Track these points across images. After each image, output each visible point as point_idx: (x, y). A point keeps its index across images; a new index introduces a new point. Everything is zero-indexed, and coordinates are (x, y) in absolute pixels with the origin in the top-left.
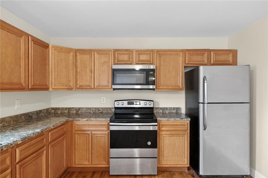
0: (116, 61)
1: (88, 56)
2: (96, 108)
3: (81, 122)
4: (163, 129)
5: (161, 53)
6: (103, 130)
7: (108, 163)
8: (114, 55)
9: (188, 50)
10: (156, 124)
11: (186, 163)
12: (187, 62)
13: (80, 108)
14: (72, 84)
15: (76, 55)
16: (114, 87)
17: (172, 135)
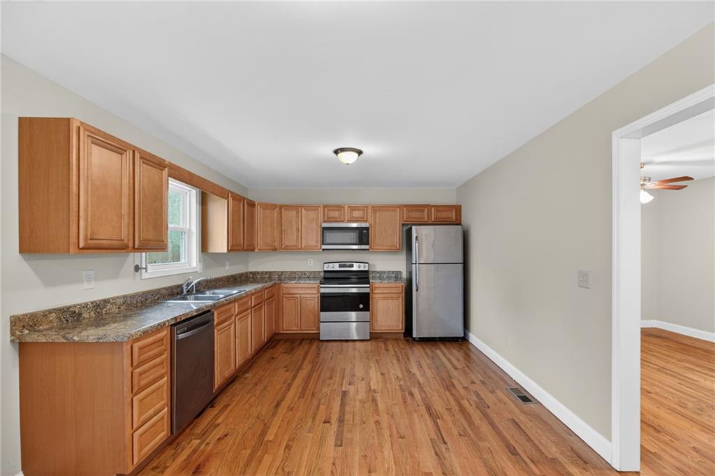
0: (326, 218)
1: (294, 212)
2: (301, 272)
3: (291, 284)
4: (376, 292)
5: (377, 209)
6: (313, 294)
7: (318, 329)
8: (324, 211)
9: (406, 206)
10: (368, 286)
11: (400, 328)
12: (405, 219)
13: (282, 273)
14: (276, 244)
15: (281, 212)
16: (324, 247)
17: (385, 298)
